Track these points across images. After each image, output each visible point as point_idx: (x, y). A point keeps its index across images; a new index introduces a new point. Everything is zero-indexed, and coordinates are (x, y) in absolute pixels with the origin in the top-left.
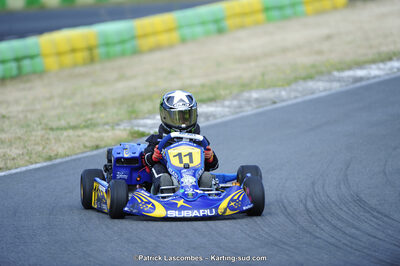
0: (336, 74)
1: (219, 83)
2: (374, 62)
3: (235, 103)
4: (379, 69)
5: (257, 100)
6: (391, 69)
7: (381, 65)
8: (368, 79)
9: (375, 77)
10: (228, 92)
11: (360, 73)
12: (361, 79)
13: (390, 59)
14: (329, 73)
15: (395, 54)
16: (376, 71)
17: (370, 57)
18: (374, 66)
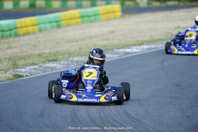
0: (116, 50)
1: (58, 52)
2: (134, 45)
3: (66, 62)
4: (137, 49)
5: (77, 61)
6: (143, 49)
7: (138, 47)
8: (132, 53)
9: (135, 53)
10: (62, 57)
11: (128, 50)
12: (128, 53)
13: (143, 44)
14: (113, 50)
15: (145, 42)
16: (135, 50)
17: (132, 43)
18: (135, 47)
